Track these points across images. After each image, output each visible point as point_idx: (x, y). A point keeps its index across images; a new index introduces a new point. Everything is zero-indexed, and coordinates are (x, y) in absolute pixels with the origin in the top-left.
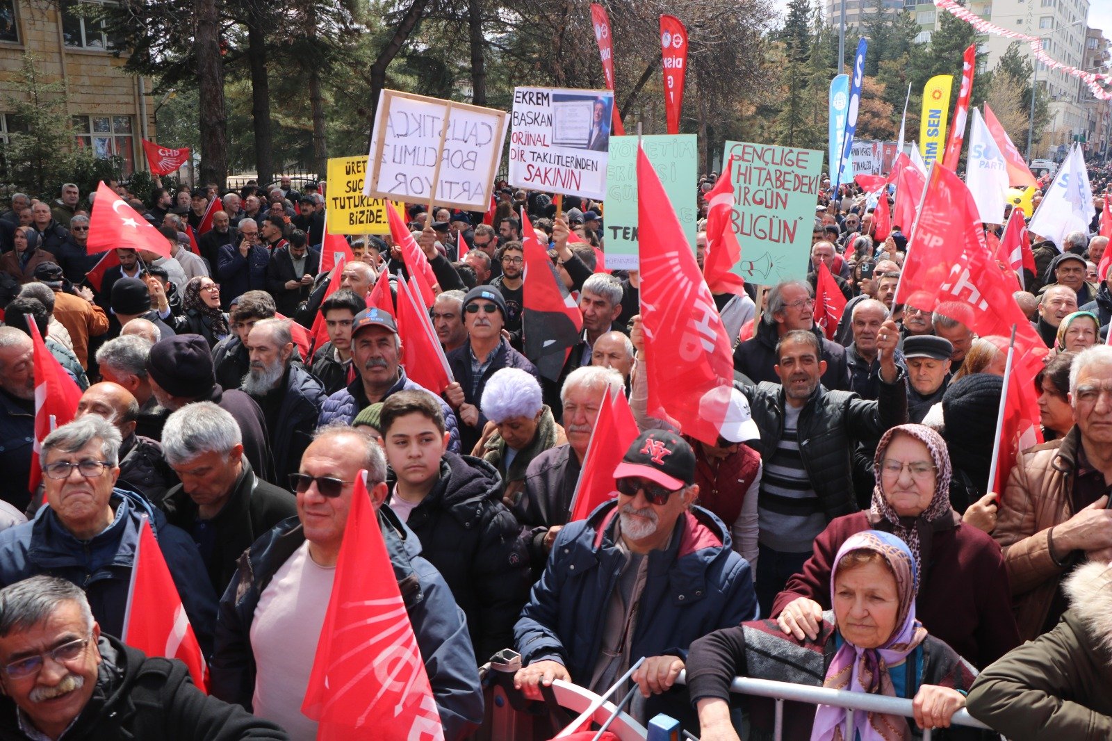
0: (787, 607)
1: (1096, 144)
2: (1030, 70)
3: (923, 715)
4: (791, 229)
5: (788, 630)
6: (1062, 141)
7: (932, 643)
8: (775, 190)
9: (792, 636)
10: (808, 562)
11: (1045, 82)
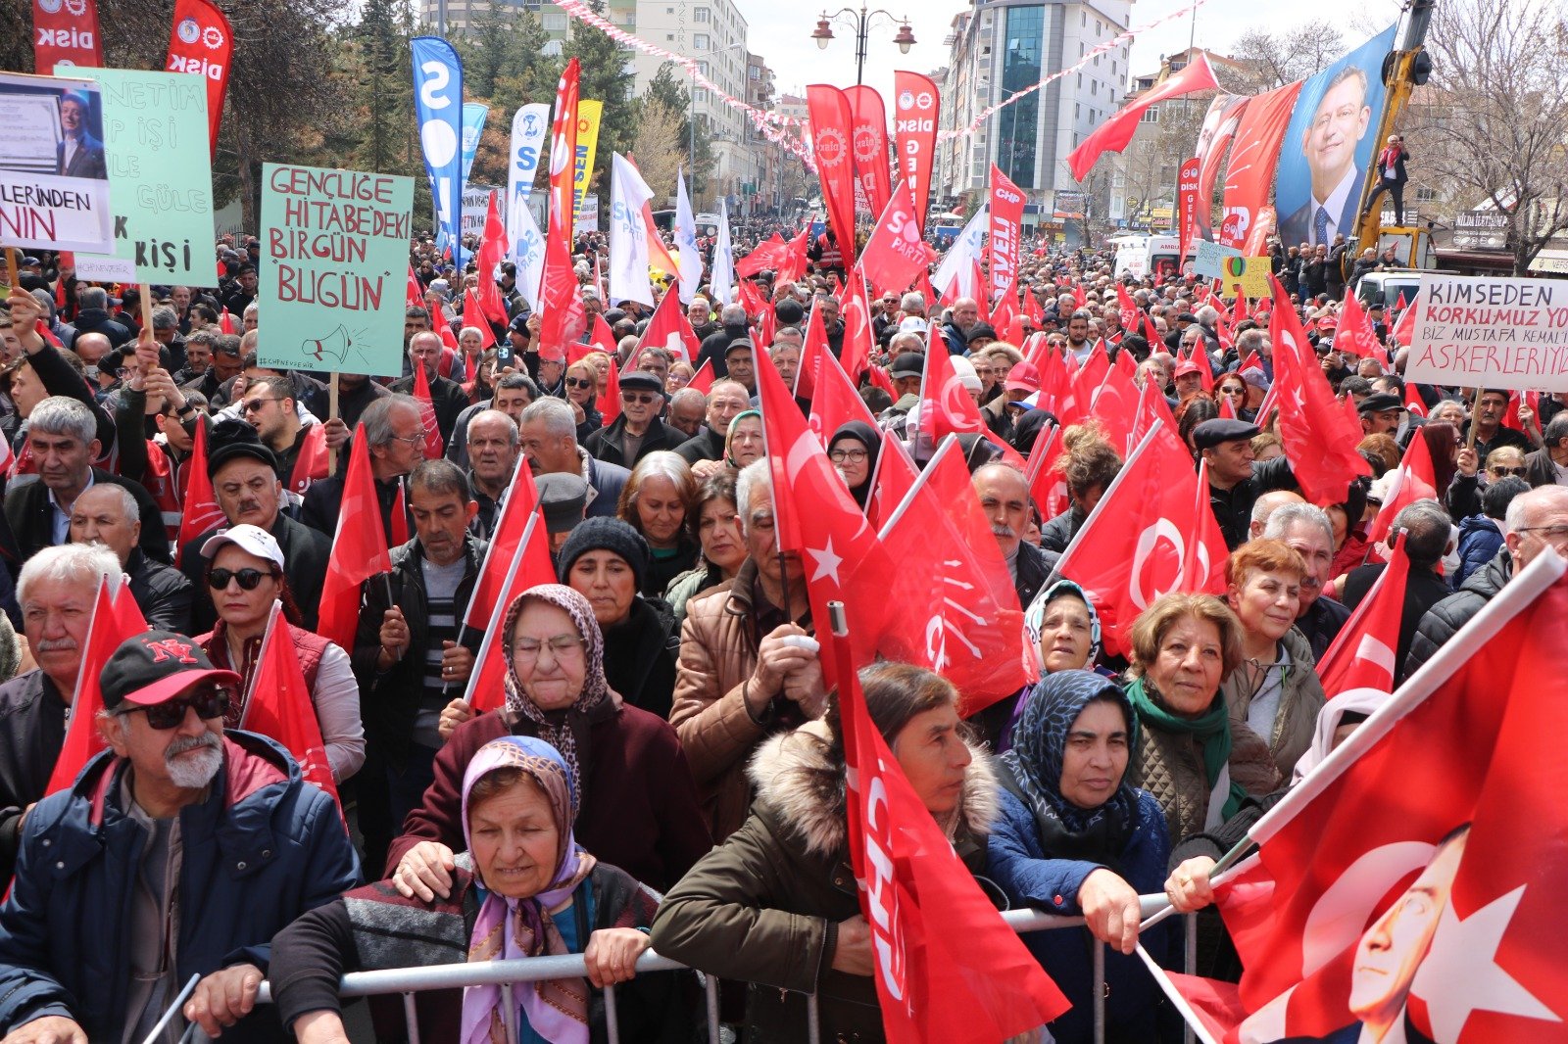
0: (405, 859)
1: (768, 196)
2: (687, 99)
3: (600, 971)
4: (374, 287)
5: (409, 892)
6: (730, 191)
7: (601, 872)
8: (346, 235)
9: (417, 899)
10: (430, 791)
11: (705, 116)
